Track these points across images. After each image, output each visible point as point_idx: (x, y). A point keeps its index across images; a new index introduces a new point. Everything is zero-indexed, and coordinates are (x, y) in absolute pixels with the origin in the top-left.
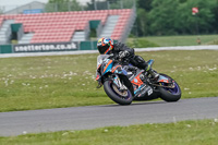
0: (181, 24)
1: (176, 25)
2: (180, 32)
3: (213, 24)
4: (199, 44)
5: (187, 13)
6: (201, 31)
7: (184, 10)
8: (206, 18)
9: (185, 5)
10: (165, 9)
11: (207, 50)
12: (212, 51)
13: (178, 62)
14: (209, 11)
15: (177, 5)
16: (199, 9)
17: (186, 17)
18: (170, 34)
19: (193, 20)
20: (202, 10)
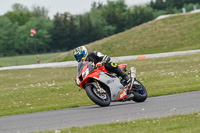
0: (21, 45)
1: (17, 46)
2: (20, 52)
3: (50, 44)
4: (38, 62)
5: (26, 35)
6: (40, 50)
7: (22, 32)
8: (44, 38)
9: (23, 27)
10: (6, 32)
11: (45, 68)
12: (50, 68)
13: (19, 80)
14: (46, 32)
15: (16, 28)
16: (37, 30)
17: (25, 39)
18: (11, 55)
19: (32, 41)
20: (40, 31)
